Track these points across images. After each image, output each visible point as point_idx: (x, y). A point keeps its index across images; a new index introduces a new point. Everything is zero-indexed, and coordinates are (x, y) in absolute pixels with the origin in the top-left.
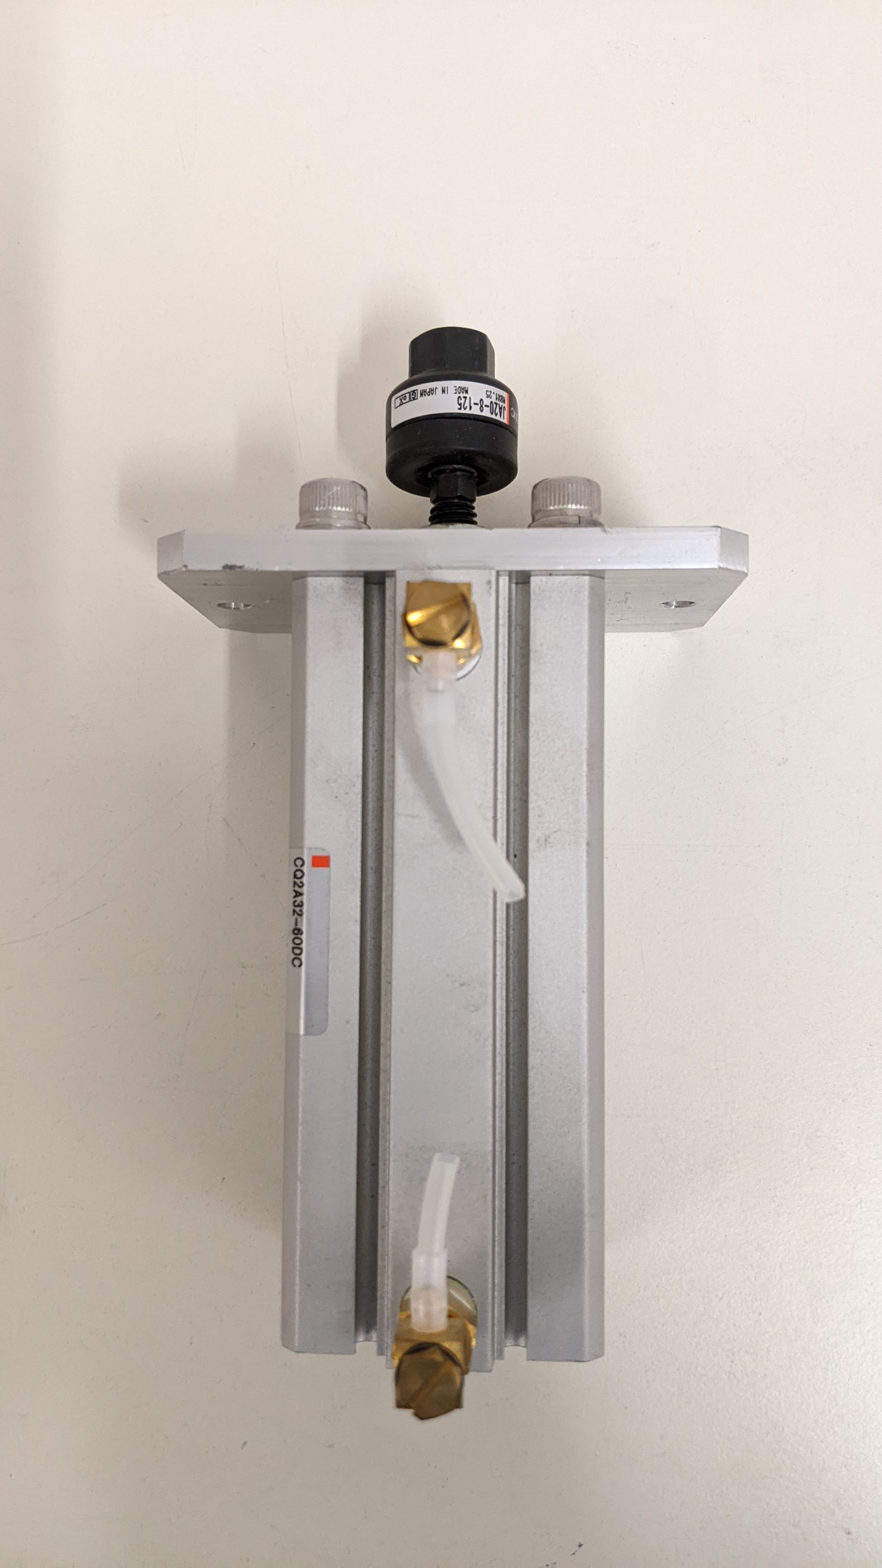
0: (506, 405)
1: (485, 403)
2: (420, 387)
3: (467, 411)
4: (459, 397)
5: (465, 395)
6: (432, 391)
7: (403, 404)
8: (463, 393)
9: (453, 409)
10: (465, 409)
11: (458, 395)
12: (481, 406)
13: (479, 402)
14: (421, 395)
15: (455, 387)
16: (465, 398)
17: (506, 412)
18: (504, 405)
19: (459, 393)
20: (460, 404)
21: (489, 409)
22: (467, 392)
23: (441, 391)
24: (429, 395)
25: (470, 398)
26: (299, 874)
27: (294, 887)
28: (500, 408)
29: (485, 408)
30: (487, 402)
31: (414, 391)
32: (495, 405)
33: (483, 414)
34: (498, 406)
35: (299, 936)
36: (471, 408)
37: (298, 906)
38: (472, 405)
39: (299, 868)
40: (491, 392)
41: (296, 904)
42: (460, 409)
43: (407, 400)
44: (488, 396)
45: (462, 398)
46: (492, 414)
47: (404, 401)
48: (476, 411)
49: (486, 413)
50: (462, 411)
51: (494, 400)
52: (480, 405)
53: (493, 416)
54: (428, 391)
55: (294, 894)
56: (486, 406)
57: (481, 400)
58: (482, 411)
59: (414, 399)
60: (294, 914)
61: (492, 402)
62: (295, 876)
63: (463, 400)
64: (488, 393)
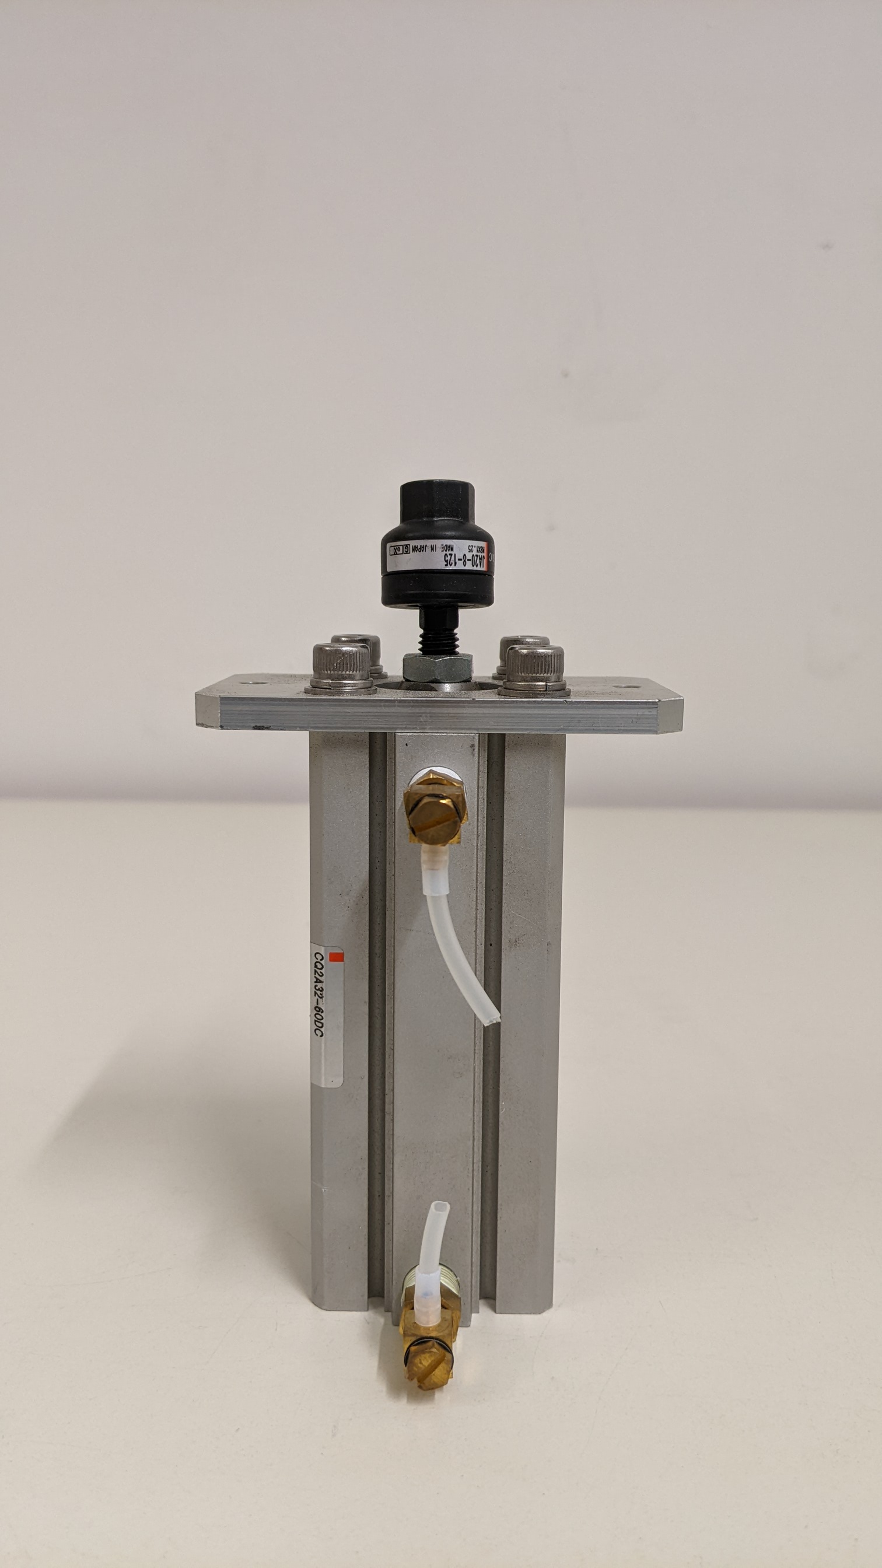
0: (485, 554)
1: (467, 558)
2: (413, 543)
3: (453, 567)
4: (446, 554)
5: (450, 552)
6: (422, 548)
7: (397, 554)
8: (449, 550)
9: (441, 565)
10: (451, 565)
11: (444, 552)
12: (465, 561)
13: (462, 558)
14: (413, 550)
15: (443, 545)
16: (451, 555)
17: (485, 560)
18: (483, 554)
19: (446, 551)
20: (446, 561)
21: (471, 562)
22: (452, 549)
23: (430, 549)
24: (420, 552)
25: (455, 555)
26: (319, 966)
27: (315, 974)
28: (480, 559)
29: (467, 562)
30: (469, 556)
31: (406, 545)
32: (476, 558)
33: (467, 568)
34: (478, 558)
35: (320, 1013)
36: (455, 563)
37: (319, 990)
38: (457, 560)
39: (319, 960)
40: (472, 546)
41: (317, 988)
42: (446, 565)
43: (401, 552)
44: (470, 551)
45: (448, 555)
46: (473, 566)
47: (398, 553)
48: (460, 566)
49: (469, 566)
50: (449, 568)
51: (475, 553)
52: (463, 560)
53: (475, 568)
54: (419, 547)
55: (315, 980)
56: (469, 560)
57: (465, 555)
58: (465, 565)
59: (407, 552)
60: (315, 996)
61: (473, 555)
62: (316, 966)
63: (449, 557)
64: (470, 548)
